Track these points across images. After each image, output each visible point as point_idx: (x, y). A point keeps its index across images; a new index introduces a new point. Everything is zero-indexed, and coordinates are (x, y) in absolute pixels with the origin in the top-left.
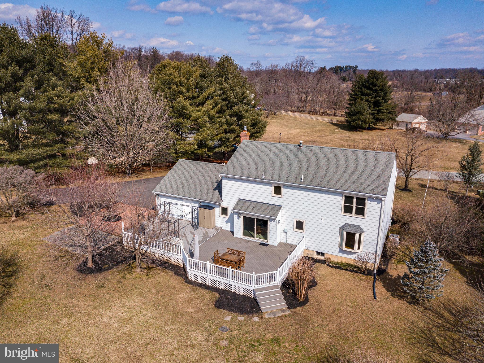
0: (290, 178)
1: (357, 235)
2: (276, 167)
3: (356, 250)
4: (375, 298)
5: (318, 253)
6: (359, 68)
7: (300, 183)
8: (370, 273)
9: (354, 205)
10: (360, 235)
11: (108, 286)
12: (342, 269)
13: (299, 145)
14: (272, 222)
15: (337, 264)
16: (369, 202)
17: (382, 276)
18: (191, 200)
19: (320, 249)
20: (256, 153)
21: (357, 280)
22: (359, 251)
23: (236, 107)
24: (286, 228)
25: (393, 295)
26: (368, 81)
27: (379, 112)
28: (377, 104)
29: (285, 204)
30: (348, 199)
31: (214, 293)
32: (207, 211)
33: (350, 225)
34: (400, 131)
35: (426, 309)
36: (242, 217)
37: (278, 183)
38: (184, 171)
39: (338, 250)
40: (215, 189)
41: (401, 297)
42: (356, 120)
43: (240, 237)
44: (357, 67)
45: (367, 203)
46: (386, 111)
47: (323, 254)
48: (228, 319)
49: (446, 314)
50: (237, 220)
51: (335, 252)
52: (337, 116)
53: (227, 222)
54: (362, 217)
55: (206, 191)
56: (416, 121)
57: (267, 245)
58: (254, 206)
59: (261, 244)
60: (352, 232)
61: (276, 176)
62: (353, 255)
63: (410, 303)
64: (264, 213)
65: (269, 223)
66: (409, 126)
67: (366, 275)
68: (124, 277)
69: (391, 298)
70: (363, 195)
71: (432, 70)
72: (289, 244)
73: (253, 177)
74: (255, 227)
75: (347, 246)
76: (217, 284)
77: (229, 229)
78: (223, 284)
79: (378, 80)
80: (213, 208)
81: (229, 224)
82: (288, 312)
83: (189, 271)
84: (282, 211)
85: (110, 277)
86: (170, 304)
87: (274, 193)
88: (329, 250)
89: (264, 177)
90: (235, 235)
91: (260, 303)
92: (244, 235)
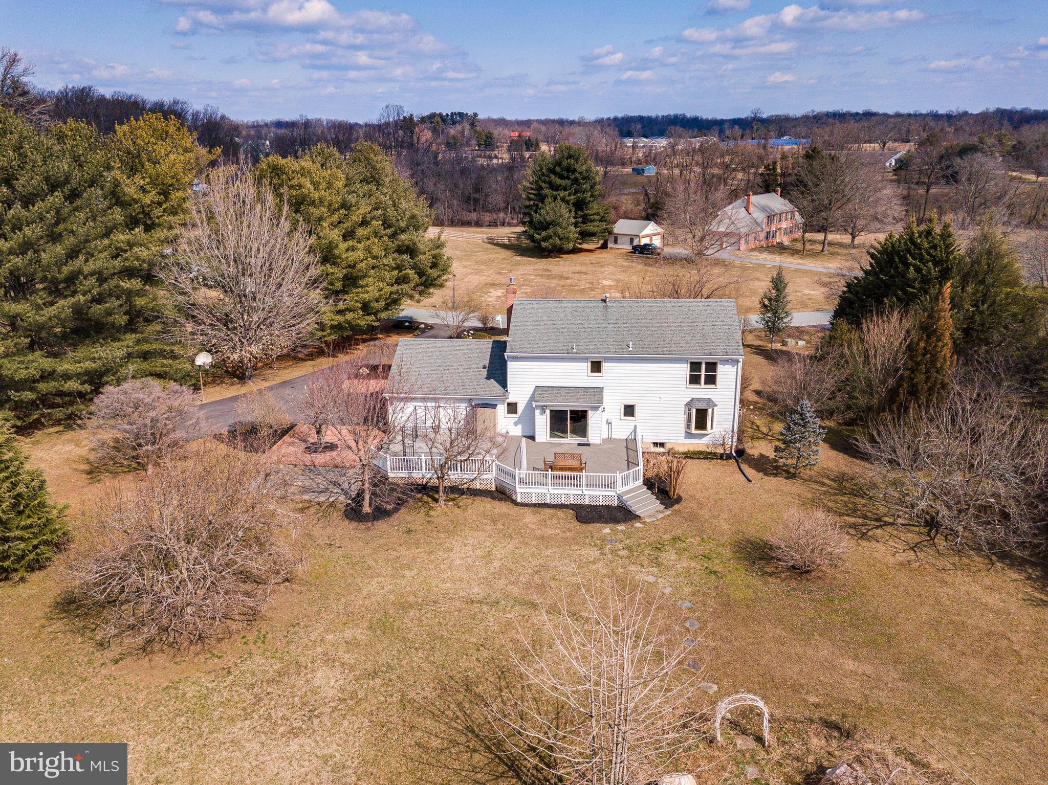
0: (612, 347)
1: (709, 412)
2: (586, 335)
3: (709, 430)
4: (750, 480)
5: (655, 444)
6: (480, 117)
7: (630, 353)
8: (729, 457)
9: (703, 373)
10: (713, 410)
11: (418, 529)
12: (694, 459)
13: (605, 301)
14: (593, 412)
15: (685, 453)
16: (722, 366)
17: (743, 457)
18: (455, 398)
19: (659, 438)
20: (545, 318)
21: (718, 467)
22: (712, 431)
23: (403, 237)
24: (609, 418)
25: (765, 474)
26: (558, 163)
27: (586, 219)
28: (579, 205)
29: (607, 384)
30: (695, 366)
31: (564, 510)
32: (488, 411)
33: (699, 400)
34: (622, 251)
35: (805, 480)
36: (548, 412)
37: (596, 357)
39: (683, 435)
40: (488, 378)
41: (776, 475)
42: (550, 237)
43: (544, 440)
44: (476, 115)
45: (720, 368)
46: (596, 217)
47: (662, 445)
48: (607, 531)
49: (827, 481)
50: (541, 417)
51: (679, 438)
53: (516, 424)
54: (713, 386)
55: (475, 383)
56: (646, 232)
57: (589, 445)
58: (564, 393)
59: (579, 445)
60: (703, 408)
61: (592, 347)
62: (704, 439)
63: (787, 478)
64: (582, 401)
65: (590, 413)
66: (635, 243)
67: (726, 460)
68: (427, 515)
69: (766, 478)
70: (713, 359)
72: (615, 439)
73: (559, 352)
74: (569, 423)
75: (697, 428)
76: (563, 499)
77: (520, 434)
78: (571, 496)
79: (577, 161)
80: (494, 406)
81: (520, 426)
82: (668, 512)
83: (518, 490)
84: (604, 394)
85: (409, 518)
86: (522, 531)
87: (592, 371)
88: (671, 438)
89: (575, 350)
90: (537, 440)
91: (633, 509)
92: (551, 437)
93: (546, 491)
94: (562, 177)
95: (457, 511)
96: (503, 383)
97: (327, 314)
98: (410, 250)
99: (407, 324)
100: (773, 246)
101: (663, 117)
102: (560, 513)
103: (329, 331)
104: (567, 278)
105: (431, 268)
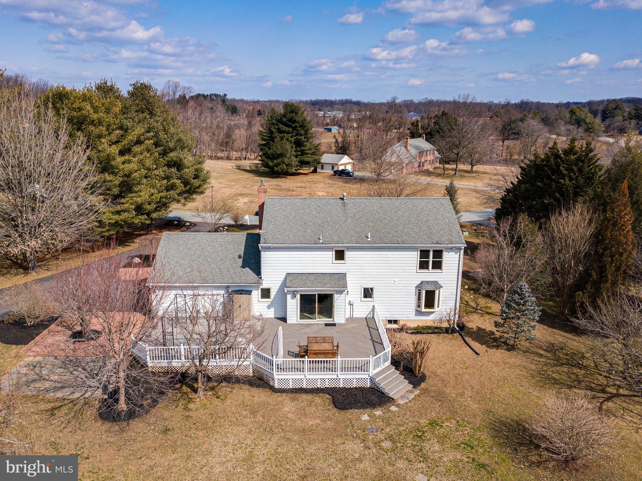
0: (353, 238)
1: (437, 292)
2: (330, 228)
3: (436, 309)
4: (477, 354)
5: (390, 322)
6: (229, 97)
7: (368, 243)
8: (453, 331)
9: (431, 259)
10: (439, 291)
11: (175, 427)
12: (424, 333)
13: (342, 199)
14: (339, 295)
15: (415, 329)
16: (447, 253)
17: (465, 331)
18: (213, 286)
19: (393, 316)
20: (293, 213)
22: (439, 309)
23: (172, 154)
24: (352, 300)
25: (488, 347)
26: (284, 116)
27: (303, 153)
28: (298, 144)
29: (350, 270)
30: (424, 253)
31: (320, 394)
32: (244, 297)
33: (427, 282)
34: (327, 174)
35: (524, 352)
36: (298, 296)
37: (340, 246)
38: (181, 248)
39: (414, 313)
40: (243, 266)
41: (497, 347)
42: (279, 164)
43: (295, 322)
44: (225, 95)
45: (445, 254)
46: (310, 152)
47: (395, 322)
48: (365, 417)
49: (542, 352)
50: (292, 301)
51: (410, 316)
52: (230, 160)
53: (269, 307)
54: (439, 271)
55: (232, 271)
56: (342, 162)
57: (334, 325)
58: (312, 279)
59: (326, 325)
60: (431, 289)
61: (336, 238)
62: (432, 315)
63: (509, 350)
64: (329, 285)
65: (336, 296)
66: (335, 169)
67: (451, 333)
68: (186, 408)
69: (490, 351)
70: (441, 247)
71: (307, 101)
72: (356, 318)
73: (307, 242)
74: (317, 305)
75: (426, 306)
76: (319, 383)
77: (273, 316)
78: (327, 381)
79: (296, 114)
80: (249, 293)
81: (272, 310)
82: (417, 392)
83: (276, 377)
84: (348, 279)
85: (166, 414)
86: (283, 423)
87: (336, 259)
88: (404, 316)
89: (321, 241)
90: (288, 322)
91: (386, 390)
92: (301, 318)
93: (303, 377)
94: (287, 125)
95: (216, 402)
96: (257, 271)
97: (107, 214)
98: (178, 165)
99: (176, 222)
100: (423, 171)
101: (339, 100)
102: (318, 399)
103: (108, 228)
104: (293, 191)
105: (194, 179)
